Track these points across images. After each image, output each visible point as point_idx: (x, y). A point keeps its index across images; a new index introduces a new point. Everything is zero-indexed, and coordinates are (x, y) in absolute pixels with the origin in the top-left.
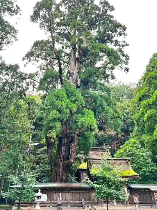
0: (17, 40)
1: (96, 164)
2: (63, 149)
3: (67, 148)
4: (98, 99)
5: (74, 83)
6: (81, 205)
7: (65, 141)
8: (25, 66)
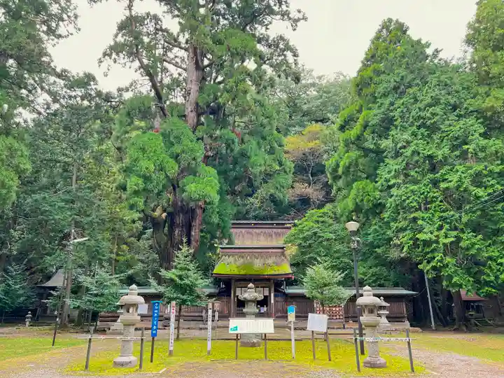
0: (79, 30)
1: (229, 256)
2: (177, 232)
3: (184, 229)
4: (233, 143)
5: (192, 111)
6: (199, 318)
7: (180, 219)
8: (106, 75)
